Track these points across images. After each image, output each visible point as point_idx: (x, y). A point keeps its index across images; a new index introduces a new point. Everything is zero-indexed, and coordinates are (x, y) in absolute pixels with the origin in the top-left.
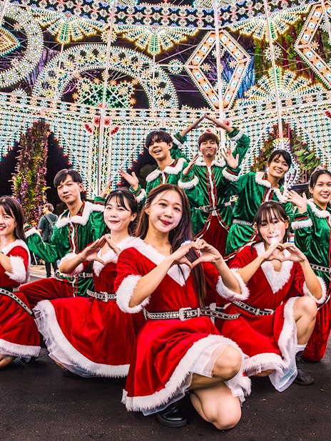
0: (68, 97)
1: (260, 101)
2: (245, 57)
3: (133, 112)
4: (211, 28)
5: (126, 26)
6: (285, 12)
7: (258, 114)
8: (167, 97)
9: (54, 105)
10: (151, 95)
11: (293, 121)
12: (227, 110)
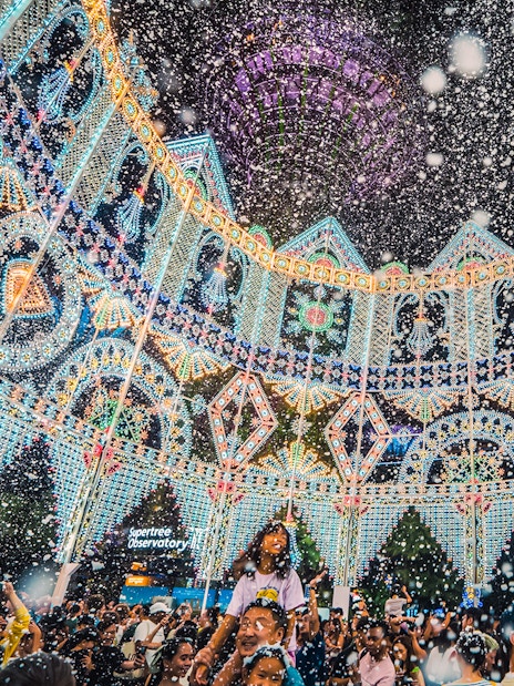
0: (79, 412)
1: (273, 473)
2: (271, 420)
3: (141, 447)
4: (242, 367)
5: (162, 328)
6: (325, 387)
7: (268, 487)
8: (181, 440)
9: (61, 417)
10: (167, 433)
11: (302, 505)
12: (234, 472)
